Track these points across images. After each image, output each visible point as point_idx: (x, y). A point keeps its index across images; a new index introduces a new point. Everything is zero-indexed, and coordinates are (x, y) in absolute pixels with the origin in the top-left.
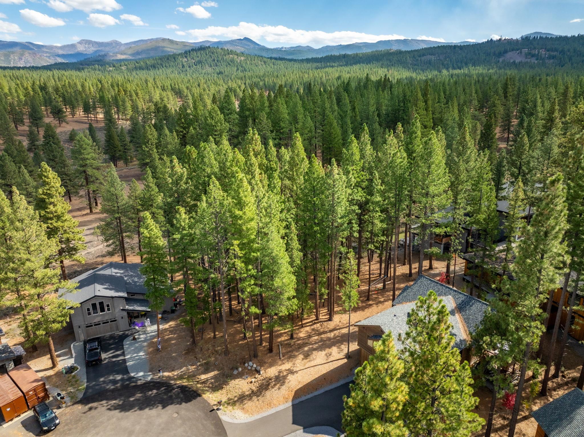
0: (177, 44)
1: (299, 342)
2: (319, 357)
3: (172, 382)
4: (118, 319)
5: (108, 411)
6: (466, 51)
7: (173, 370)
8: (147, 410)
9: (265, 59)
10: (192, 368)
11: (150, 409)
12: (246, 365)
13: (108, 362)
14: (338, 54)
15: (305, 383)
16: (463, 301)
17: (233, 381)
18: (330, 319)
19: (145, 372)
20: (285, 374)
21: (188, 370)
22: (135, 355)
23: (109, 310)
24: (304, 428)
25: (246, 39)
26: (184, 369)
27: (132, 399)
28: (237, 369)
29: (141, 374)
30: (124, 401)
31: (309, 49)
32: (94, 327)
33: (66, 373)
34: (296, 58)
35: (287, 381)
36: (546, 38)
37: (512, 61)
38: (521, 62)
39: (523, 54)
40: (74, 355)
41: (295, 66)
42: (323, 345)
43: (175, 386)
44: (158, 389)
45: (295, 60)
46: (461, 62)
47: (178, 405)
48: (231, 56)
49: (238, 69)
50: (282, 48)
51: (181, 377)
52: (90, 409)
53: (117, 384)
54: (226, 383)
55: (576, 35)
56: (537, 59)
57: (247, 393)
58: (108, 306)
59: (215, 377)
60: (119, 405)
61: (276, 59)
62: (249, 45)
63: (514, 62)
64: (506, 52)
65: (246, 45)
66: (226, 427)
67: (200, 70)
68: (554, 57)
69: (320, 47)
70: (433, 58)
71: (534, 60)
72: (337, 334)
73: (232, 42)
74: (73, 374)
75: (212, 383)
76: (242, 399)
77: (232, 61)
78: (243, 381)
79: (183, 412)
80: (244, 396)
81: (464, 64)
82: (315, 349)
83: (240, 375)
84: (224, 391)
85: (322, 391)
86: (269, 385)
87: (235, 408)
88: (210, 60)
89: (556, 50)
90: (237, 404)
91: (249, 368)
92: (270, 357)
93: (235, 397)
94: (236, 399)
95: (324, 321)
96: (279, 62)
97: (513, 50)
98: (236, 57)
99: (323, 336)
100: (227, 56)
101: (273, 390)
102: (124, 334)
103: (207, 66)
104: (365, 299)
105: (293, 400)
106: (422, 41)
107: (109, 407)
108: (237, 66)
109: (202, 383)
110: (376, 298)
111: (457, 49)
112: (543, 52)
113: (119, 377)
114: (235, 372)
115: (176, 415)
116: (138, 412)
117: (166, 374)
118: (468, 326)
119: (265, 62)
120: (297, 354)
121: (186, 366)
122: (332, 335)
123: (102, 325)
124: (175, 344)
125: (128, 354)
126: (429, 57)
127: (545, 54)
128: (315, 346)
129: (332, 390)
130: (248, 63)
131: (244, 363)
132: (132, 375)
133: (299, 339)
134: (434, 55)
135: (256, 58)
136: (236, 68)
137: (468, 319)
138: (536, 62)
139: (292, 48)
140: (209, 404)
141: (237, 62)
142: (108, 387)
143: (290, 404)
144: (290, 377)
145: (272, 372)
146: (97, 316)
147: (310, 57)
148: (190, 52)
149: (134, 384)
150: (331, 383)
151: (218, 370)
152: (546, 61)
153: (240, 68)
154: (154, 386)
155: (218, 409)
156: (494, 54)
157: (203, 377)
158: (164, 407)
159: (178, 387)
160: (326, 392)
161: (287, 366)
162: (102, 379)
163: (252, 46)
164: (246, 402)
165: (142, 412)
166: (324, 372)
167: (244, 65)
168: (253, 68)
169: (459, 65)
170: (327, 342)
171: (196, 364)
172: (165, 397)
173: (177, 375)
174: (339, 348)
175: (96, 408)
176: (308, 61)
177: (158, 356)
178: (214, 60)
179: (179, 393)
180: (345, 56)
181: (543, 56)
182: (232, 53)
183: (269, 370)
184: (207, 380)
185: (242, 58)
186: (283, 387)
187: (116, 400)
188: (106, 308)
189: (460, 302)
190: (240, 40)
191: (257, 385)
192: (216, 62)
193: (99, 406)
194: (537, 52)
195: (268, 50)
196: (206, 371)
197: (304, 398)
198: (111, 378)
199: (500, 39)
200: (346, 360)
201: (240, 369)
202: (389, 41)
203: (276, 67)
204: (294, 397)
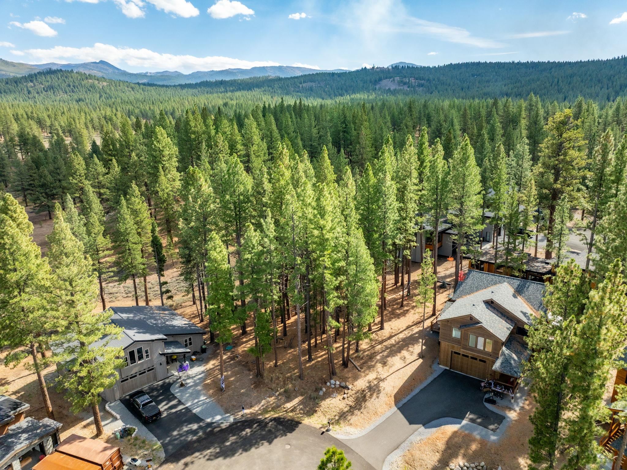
0: (14, 66)
1: (366, 353)
2: (396, 361)
3: (260, 417)
4: (157, 366)
5: (209, 462)
6: (344, 78)
7: (251, 407)
8: (253, 449)
9: (133, 85)
10: (272, 400)
11: (256, 448)
12: (328, 384)
13: (168, 415)
14: (214, 80)
15: (399, 387)
16: (519, 285)
17: (323, 402)
18: (382, 328)
19: (221, 415)
20: (376, 383)
21: (268, 402)
22: (196, 401)
23: (147, 356)
24: (424, 425)
25: (102, 62)
26: (263, 402)
27: (228, 444)
28: (321, 389)
29: (218, 418)
30: (221, 448)
31: (178, 75)
32: (130, 380)
33: (121, 437)
34: (168, 84)
35: (381, 389)
36: (413, 67)
37: (387, 88)
38: (396, 89)
39: (396, 82)
40: (118, 416)
41: (169, 92)
42: (391, 351)
43: (267, 420)
44: (250, 427)
45: (167, 86)
46: (342, 89)
47: (284, 437)
48: (90, 81)
49: (101, 96)
50: (147, 73)
51: (265, 411)
52: (186, 465)
53: (198, 433)
54: (317, 405)
55: (437, 66)
56: (408, 87)
57: (346, 410)
58: (147, 352)
59: (301, 403)
60: (218, 453)
61: (144, 84)
62: (107, 70)
63: (389, 89)
64: (380, 80)
65: (103, 69)
66: (348, 444)
67: (52, 96)
68: (422, 85)
69: (191, 73)
70: (313, 84)
71: (406, 88)
72: (397, 340)
73: (85, 65)
74: (133, 435)
75: (301, 409)
76: (343, 416)
77: (93, 86)
78: (334, 399)
79: (294, 442)
80: (344, 413)
81: (344, 92)
82: (388, 356)
83: (327, 395)
84: (319, 413)
85: (417, 391)
86: (365, 396)
87: (341, 425)
88: (64, 85)
89: (423, 79)
90: (341, 422)
91: (333, 386)
92: (349, 371)
93: (335, 416)
94: (337, 418)
95: (378, 331)
96: (149, 88)
97: (386, 78)
98: (96, 82)
99: (384, 344)
100: (85, 82)
101: (372, 400)
102: (164, 383)
103: (61, 92)
104: (399, 306)
105: (396, 405)
106: (297, 68)
107: (207, 457)
108: (100, 93)
109: (292, 411)
110: (408, 304)
111: (335, 76)
112: (412, 80)
113: (195, 426)
114: (321, 393)
115: (288, 447)
116: (245, 454)
117: (247, 411)
118: (532, 305)
119: (133, 88)
120: (373, 363)
121: (265, 399)
122: (392, 341)
123: (138, 376)
124: (236, 381)
125: (187, 401)
126: (309, 84)
127: (415, 82)
128: (385, 353)
129: (425, 387)
130: (113, 88)
131: (326, 383)
132: (209, 420)
133: (364, 351)
134: (314, 82)
135: (121, 84)
136: (98, 95)
137: (530, 299)
138: (408, 89)
139: (157, 73)
140: (315, 428)
141: (98, 87)
142: (189, 439)
143: (395, 409)
144: (382, 384)
145: (361, 384)
146: (135, 366)
147: (183, 83)
148: (35, 75)
149: (218, 429)
150: (421, 382)
151: (302, 395)
152: (417, 89)
153: (104, 95)
154: (243, 425)
155: (327, 431)
156: (371, 82)
157: (289, 405)
158: (270, 442)
159: (271, 420)
160: (421, 390)
161: (372, 376)
162: (175, 433)
163: (111, 70)
164: (349, 418)
165: (248, 453)
166: (410, 373)
167: (108, 91)
168: (120, 94)
169: (340, 92)
170: (394, 348)
171: (274, 395)
172: (264, 433)
173: (260, 409)
174: (408, 351)
175: (192, 463)
176: (182, 87)
177: (225, 395)
178: (69, 86)
179: (276, 426)
180: (222, 83)
181: (414, 84)
182: (90, 77)
183: (356, 383)
184: (295, 408)
185: (105, 84)
186: (381, 395)
187: (209, 449)
188: (144, 355)
189: (516, 286)
190: (95, 63)
191: (351, 399)
192: (73, 88)
193: (195, 459)
194: (407, 81)
195: (131, 75)
196: (289, 399)
197: (405, 401)
198: (185, 429)
199: (373, 68)
200: (421, 361)
201: (324, 389)
202: (264, 67)
203: (146, 93)
204: (395, 401)
